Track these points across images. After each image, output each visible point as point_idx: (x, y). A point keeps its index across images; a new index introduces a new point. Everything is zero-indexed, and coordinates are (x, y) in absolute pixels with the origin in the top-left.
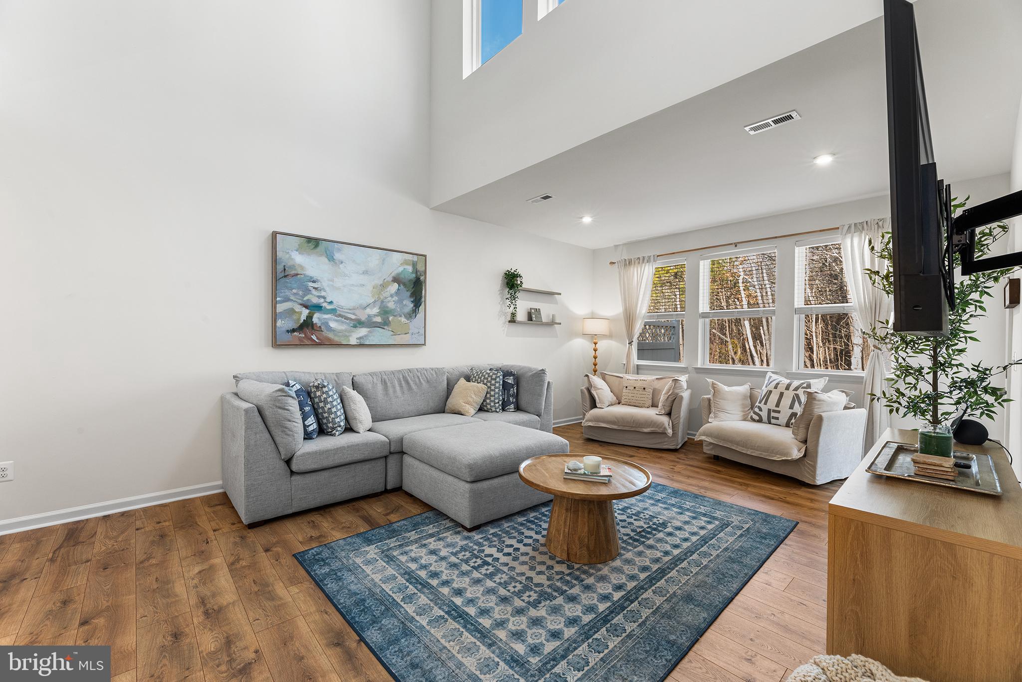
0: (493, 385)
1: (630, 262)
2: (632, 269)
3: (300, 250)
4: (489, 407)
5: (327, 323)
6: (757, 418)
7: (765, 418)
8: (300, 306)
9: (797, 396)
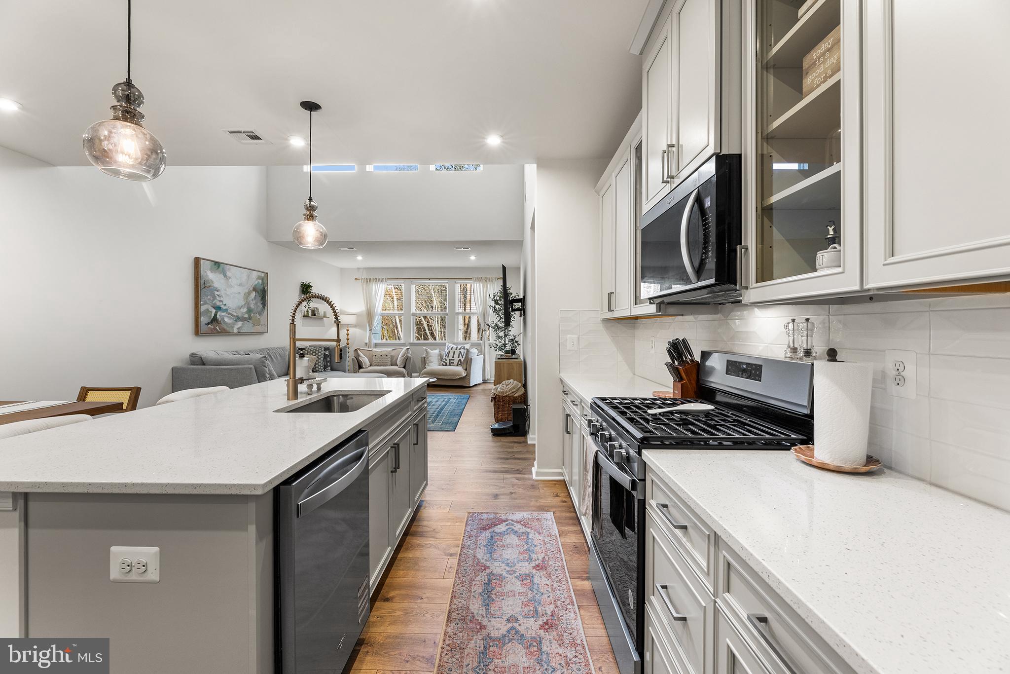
0: (320, 356)
1: (370, 280)
2: (371, 285)
3: (212, 270)
4: (317, 369)
5: (224, 318)
6: (444, 364)
7: (448, 364)
8: (211, 308)
9: (460, 352)
